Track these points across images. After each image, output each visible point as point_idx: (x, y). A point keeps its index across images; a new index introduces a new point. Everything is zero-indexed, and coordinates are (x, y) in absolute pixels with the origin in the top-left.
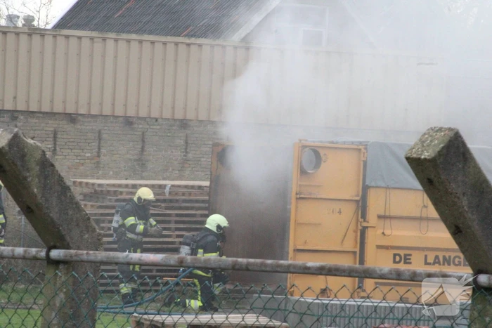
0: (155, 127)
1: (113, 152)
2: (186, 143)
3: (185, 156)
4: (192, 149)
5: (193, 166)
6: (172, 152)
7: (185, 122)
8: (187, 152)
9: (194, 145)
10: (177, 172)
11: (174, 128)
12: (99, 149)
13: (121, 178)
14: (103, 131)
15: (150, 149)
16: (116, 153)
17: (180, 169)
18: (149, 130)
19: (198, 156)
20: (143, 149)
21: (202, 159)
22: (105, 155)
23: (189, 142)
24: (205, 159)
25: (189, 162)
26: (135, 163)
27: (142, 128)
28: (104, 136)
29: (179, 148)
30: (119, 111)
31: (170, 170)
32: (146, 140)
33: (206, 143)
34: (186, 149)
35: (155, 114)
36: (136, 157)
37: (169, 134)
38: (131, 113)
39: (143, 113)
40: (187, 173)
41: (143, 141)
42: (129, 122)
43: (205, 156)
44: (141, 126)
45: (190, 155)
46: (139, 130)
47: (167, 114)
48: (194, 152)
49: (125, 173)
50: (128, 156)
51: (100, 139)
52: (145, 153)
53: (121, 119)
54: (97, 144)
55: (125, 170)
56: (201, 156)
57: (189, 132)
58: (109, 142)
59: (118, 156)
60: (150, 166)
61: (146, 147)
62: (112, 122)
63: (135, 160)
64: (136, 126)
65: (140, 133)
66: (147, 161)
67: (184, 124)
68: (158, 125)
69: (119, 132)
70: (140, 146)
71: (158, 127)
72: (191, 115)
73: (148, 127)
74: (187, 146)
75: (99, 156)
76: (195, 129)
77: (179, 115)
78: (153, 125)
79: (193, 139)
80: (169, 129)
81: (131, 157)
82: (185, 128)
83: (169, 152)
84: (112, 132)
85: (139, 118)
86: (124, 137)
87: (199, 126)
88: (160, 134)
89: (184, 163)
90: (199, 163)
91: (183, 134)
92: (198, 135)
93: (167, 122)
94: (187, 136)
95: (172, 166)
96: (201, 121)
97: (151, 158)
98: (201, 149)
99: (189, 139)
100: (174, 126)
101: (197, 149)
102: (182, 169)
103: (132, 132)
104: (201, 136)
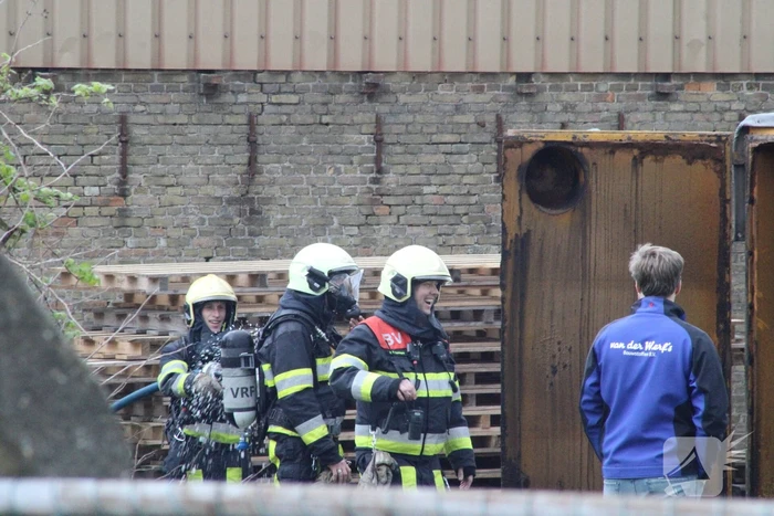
0: (283, 98)
1: (166, 181)
2: (379, 140)
3: (375, 181)
4: (396, 159)
5: (401, 209)
6: (338, 171)
7: (370, 79)
8: (380, 170)
9: (398, 149)
10: (355, 230)
11: (341, 98)
12: (124, 172)
13: (191, 257)
14: (132, 119)
15: (271, 167)
16: (173, 181)
17: (362, 219)
18: (267, 107)
19: (413, 180)
20: (252, 162)
21: (426, 189)
22: (140, 189)
23: (387, 139)
24: (433, 189)
25: (386, 200)
26: (232, 210)
27: (247, 103)
28: (137, 132)
29: (356, 159)
30: (176, 58)
31: (336, 225)
32: (260, 141)
33: (435, 138)
34: (378, 160)
35: (281, 60)
36: (233, 192)
37: (325, 119)
38: (211, 58)
39: (247, 60)
40: (384, 231)
41: (253, 144)
42: (209, 86)
43: (434, 179)
44: (242, 98)
45: (390, 179)
46: (236, 109)
47: (317, 60)
48: (401, 169)
49: (205, 240)
50: (209, 189)
51: (125, 141)
52: (258, 178)
53: (185, 78)
54: (117, 158)
55: (202, 233)
56: (422, 178)
57: (383, 109)
58: (150, 149)
59: (179, 190)
60: (275, 216)
61: (261, 158)
62: (155, 89)
63: (231, 201)
64: (229, 98)
65: (243, 119)
66: (268, 200)
67: (371, 86)
68: (294, 93)
69: (183, 119)
70: (243, 159)
71: (294, 99)
72: (385, 60)
73: (264, 98)
74: (379, 152)
75: (124, 194)
76: (403, 98)
77: (351, 60)
78: (279, 92)
79: (395, 129)
80: (325, 104)
81: (219, 192)
82: (371, 97)
83: (330, 173)
84: (161, 119)
85: (238, 74)
86: (194, 132)
87: (414, 92)
88: (298, 118)
89: (373, 202)
90: (418, 200)
91: (365, 115)
92: (410, 118)
93: (319, 81)
94: (379, 122)
95: (340, 214)
96: (418, 76)
97: (275, 191)
98: (424, 158)
99: (385, 129)
100: (338, 91)
101: (409, 158)
102: (368, 221)
103: (216, 118)
104: (419, 118)
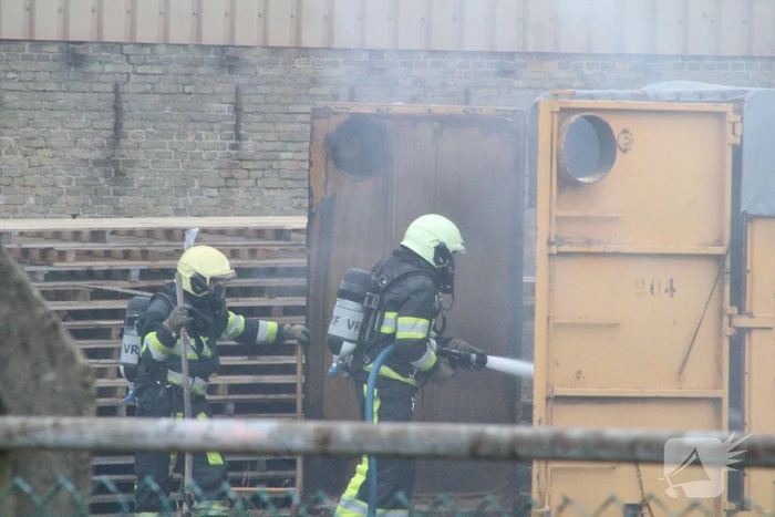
0: (147, 69)
1: (35, 143)
2: (237, 109)
3: (234, 147)
4: (254, 127)
5: (259, 173)
6: (199, 137)
7: (231, 52)
8: (239, 137)
9: (257, 117)
10: (215, 192)
11: (202, 70)
13: (60, 215)
14: (4, 85)
15: (134, 132)
16: (42, 143)
17: (222, 182)
18: (133, 77)
19: (270, 146)
20: (117, 127)
21: (283, 155)
22: (11, 151)
23: (246, 108)
24: (289, 155)
25: (246, 165)
26: (97, 172)
27: (113, 73)
28: (8, 97)
29: (216, 126)
30: (48, 29)
31: (197, 186)
32: (125, 107)
33: (292, 108)
34: (237, 128)
35: (148, 32)
36: (98, 154)
37: (188, 89)
38: (81, 30)
39: (115, 32)
40: (240, 195)
41: (117, 110)
42: (74, 55)
43: (290, 146)
44: (109, 68)
45: (249, 146)
46: (102, 78)
47: (181, 33)
48: (258, 136)
49: (72, 199)
50: (77, 152)
52: (123, 142)
53: (55, 49)
55: (69, 192)
56: (279, 145)
57: (240, 80)
58: (21, 113)
59: (48, 152)
60: (139, 177)
61: (126, 124)
62: (25, 58)
63: (97, 163)
64: (95, 67)
65: (110, 88)
66: (131, 163)
67: (229, 58)
68: (159, 64)
69: (52, 86)
70: (109, 124)
71: (158, 70)
72: (247, 35)
73: (129, 69)
74: (238, 120)
76: (262, 71)
77: (214, 34)
78: (144, 63)
79: (255, 99)
80: (186, 75)
81: (86, 155)
82: (231, 69)
83: (191, 139)
84: (31, 86)
85: (104, 45)
86: (62, 99)
87: (271, 64)
88: (163, 88)
89: (232, 167)
90: (275, 165)
91: (225, 85)
92: (268, 89)
93: (182, 53)
94: (237, 92)
95: (200, 177)
96: (276, 50)
97: (140, 155)
98: (280, 127)
99: (244, 99)
100: (200, 63)
101: (267, 126)
102: (228, 183)
103: (85, 87)
104: (278, 90)
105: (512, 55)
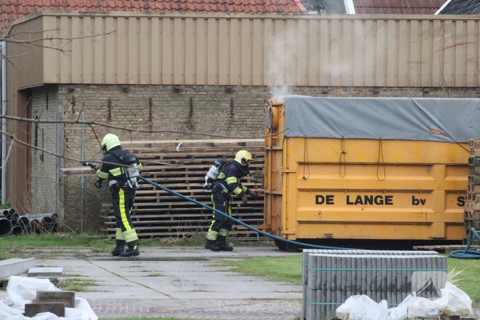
0: (201, 93)
1: (164, 117)
2: (232, 105)
3: (231, 117)
4: (237, 111)
5: (239, 126)
6: (219, 114)
7: (228, 87)
8: (232, 114)
9: (239, 108)
10: (224, 132)
11: (220, 93)
12: (150, 114)
13: (173, 139)
14: (153, 99)
15: (197, 113)
16: (166, 117)
17: (227, 128)
18: (196, 96)
19: (243, 117)
20: (191, 111)
21: (248, 120)
22: (156, 119)
23: (235, 105)
24: (250, 120)
25: (235, 123)
26: (184, 125)
27: (190, 94)
28: (154, 103)
29: (225, 111)
30: (167, 81)
31: (218, 130)
32: (194, 105)
33: (251, 105)
34: (232, 111)
35: (200, 81)
36: (185, 120)
37: (215, 99)
38: (178, 81)
39: (189, 81)
40: (234, 132)
41: (191, 106)
42: (176, 89)
43: (250, 117)
44: (188, 93)
45: (236, 117)
46: (186, 96)
47: (212, 81)
48: (239, 114)
49: (176, 134)
50: (178, 120)
51: (151, 105)
52: (193, 116)
53: (170, 87)
54: (148, 110)
56: (246, 117)
57: (234, 96)
58: (159, 108)
59: (168, 120)
60: (199, 127)
61: (194, 111)
62: (161, 90)
63: (184, 123)
64: (184, 93)
65: (188, 99)
66: (196, 123)
67: (229, 89)
68: (205, 91)
69: (169, 99)
70: (189, 110)
71: (205, 93)
72: (234, 81)
73: (195, 93)
74: (232, 108)
75: (150, 121)
76: (240, 93)
77: (223, 82)
78: (200, 91)
79: (238, 102)
80: (215, 95)
81: (181, 121)
82: (230, 93)
83: (216, 115)
84: (162, 99)
85: (186, 86)
86: (173, 103)
87: (244, 91)
88: (206, 99)
89: (230, 124)
90: (245, 123)
91: (228, 98)
92: (242, 99)
93: (213, 88)
94: (232, 100)
95: (219, 127)
96: (245, 86)
97: (199, 120)
98: (246, 111)
99: (234, 102)
100: (220, 91)
101: (242, 111)
102: (229, 129)
103: (180, 99)
104: (246, 99)
105: (327, 87)
